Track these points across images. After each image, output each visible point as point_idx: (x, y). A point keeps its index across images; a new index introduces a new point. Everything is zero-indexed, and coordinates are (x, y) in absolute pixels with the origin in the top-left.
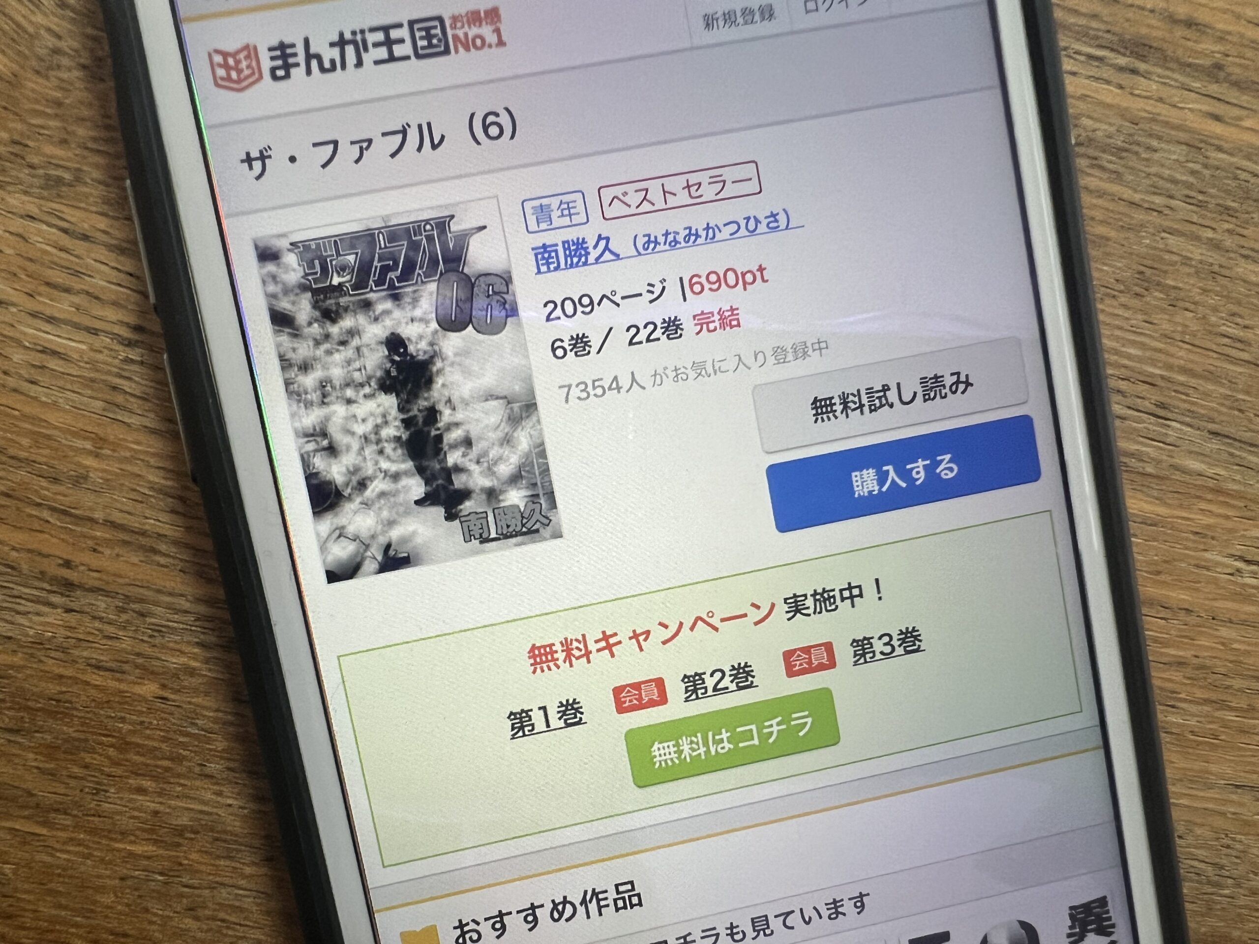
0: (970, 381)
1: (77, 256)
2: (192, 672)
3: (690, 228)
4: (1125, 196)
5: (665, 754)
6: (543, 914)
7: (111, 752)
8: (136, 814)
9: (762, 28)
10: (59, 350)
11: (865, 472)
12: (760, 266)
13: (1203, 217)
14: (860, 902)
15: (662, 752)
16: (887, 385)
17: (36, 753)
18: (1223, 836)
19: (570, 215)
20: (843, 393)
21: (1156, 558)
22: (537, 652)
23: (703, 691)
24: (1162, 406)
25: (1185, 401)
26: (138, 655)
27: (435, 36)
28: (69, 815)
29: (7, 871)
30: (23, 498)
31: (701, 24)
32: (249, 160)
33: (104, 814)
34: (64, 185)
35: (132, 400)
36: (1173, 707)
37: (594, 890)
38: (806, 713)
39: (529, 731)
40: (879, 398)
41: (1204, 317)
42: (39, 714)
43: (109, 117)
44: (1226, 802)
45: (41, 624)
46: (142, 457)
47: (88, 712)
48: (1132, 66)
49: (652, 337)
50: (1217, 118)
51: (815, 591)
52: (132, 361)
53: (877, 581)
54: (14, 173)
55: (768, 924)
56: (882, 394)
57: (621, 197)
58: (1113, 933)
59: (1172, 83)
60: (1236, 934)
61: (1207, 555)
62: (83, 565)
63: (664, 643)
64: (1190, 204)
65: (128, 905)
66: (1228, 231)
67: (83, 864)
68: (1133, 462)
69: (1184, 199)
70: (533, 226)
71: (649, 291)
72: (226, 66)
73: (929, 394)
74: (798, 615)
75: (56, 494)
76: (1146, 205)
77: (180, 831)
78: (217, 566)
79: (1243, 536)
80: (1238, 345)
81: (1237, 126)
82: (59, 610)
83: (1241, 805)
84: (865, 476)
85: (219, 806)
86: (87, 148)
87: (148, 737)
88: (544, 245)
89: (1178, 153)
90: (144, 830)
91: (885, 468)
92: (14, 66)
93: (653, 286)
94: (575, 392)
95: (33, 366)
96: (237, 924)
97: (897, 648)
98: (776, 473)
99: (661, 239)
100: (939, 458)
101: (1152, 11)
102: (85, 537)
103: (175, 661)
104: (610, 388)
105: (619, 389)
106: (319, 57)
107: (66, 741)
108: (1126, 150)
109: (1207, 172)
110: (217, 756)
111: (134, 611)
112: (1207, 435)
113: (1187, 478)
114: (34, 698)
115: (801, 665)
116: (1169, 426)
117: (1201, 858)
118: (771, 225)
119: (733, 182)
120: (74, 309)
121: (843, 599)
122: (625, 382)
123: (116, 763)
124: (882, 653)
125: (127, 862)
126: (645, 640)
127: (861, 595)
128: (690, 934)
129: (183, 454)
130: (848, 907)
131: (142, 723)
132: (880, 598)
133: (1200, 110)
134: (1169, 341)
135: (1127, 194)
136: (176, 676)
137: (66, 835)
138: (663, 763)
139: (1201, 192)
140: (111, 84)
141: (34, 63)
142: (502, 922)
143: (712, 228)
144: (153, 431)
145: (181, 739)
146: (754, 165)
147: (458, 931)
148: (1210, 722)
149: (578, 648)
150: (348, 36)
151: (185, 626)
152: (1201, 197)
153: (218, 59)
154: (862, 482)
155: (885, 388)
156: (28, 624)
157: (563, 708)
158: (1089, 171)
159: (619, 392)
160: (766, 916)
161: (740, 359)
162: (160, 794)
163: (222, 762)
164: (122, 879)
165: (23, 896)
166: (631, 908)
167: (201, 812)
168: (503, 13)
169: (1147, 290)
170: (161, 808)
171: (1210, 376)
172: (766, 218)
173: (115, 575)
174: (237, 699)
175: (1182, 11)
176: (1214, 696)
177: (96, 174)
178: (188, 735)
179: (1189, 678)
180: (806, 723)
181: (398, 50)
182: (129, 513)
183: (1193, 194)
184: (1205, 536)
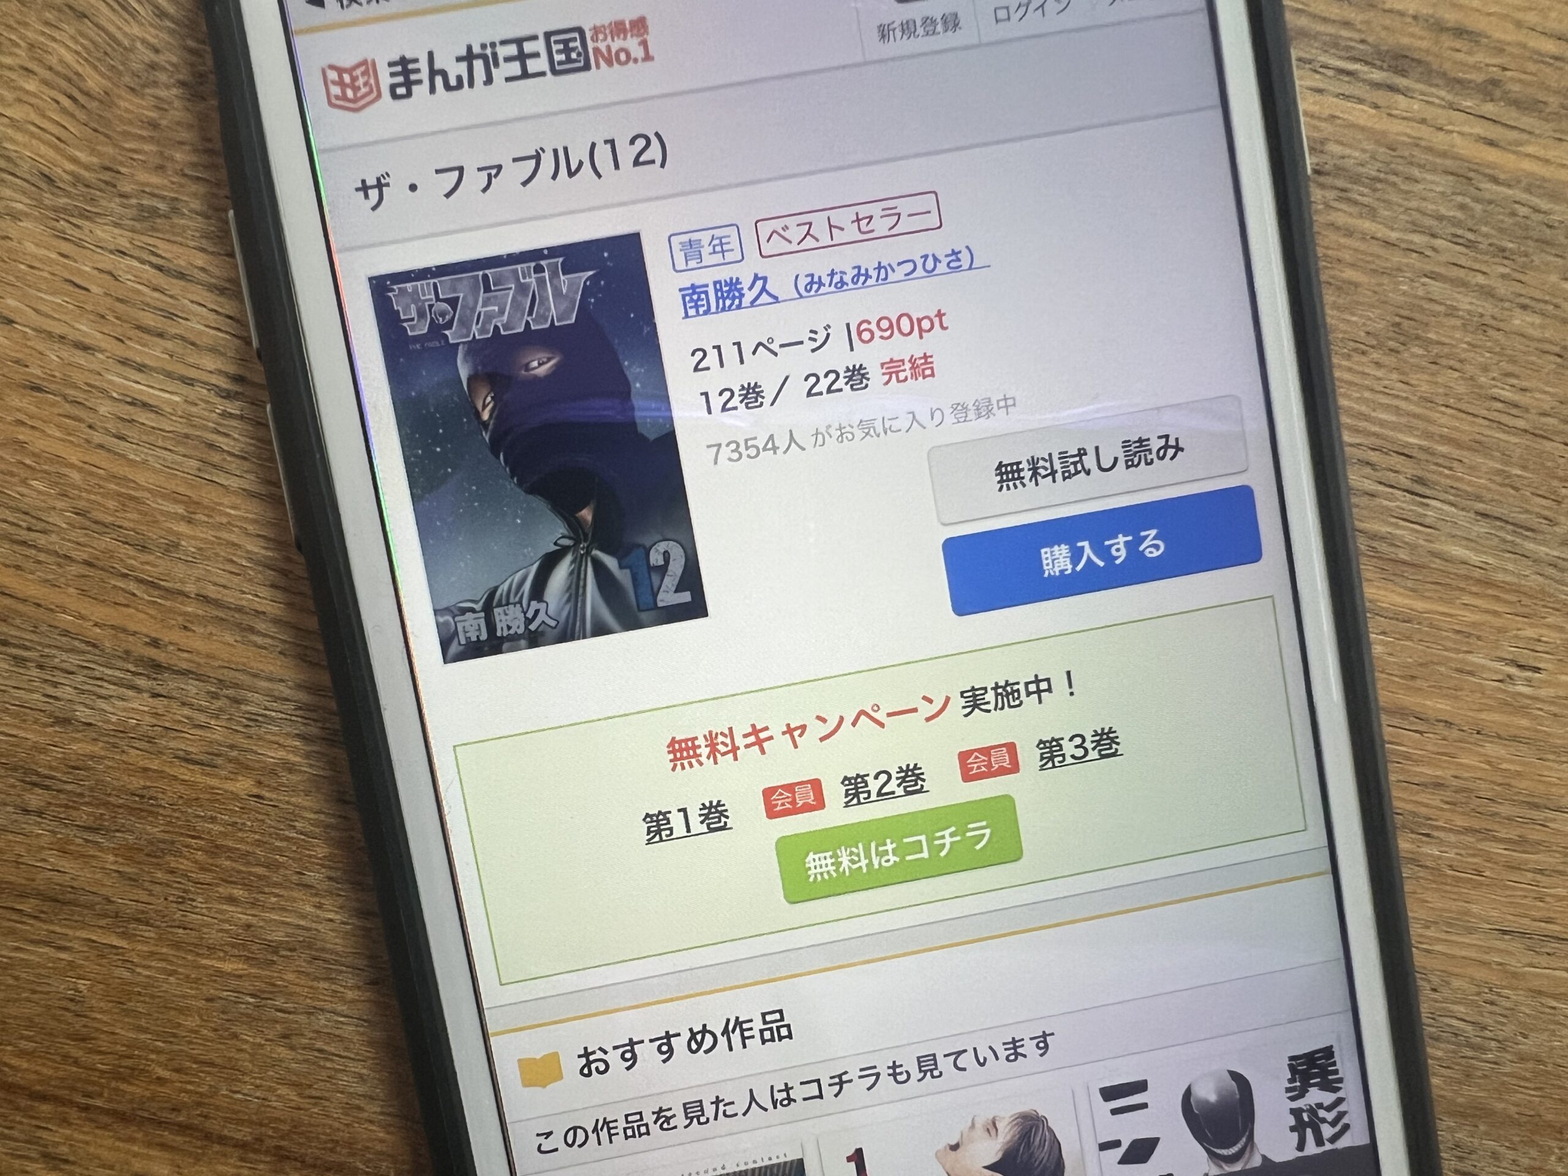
0: (1181, 445)
1: (171, 297)
2: (291, 768)
3: (859, 268)
4: (1379, 235)
5: (821, 867)
6: (679, 1044)
7: (200, 855)
8: (227, 926)
9: (944, 40)
10: (151, 402)
11: (1056, 548)
12: (939, 311)
13: (1476, 260)
14: (1043, 1042)
15: (818, 863)
16: (1084, 449)
17: (116, 855)
18: (1487, 990)
19: (723, 252)
20: (1033, 458)
21: (1410, 660)
22: (677, 746)
23: (866, 795)
24: (1420, 481)
25: (1447, 477)
26: (232, 747)
27: (574, 49)
28: (152, 926)
29: (82, 988)
30: (107, 568)
31: (876, 35)
32: (364, 188)
33: (191, 926)
34: (160, 216)
35: (229, 459)
36: (1428, 835)
37: (737, 1018)
38: (984, 823)
39: (667, 836)
40: (1075, 464)
41: (1472, 378)
42: (121, 811)
43: (210, 140)
44: (1489, 950)
45: (125, 710)
46: (239, 524)
47: (174, 810)
48: (1389, 82)
49: (814, 391)
50: (1491, 143)
51: (996, 683)
52: (232, 416)
53: (1068, 673)
54: (104, 203)
55: (936, 1064)
56: (1077, 459)
57: (782, 232)
58: (1339, 1089)
59: (1437, 101)
60: (1500, 1106)
61: (1471, 658)
62: (171, 643)
63: (822, 739)
64: (1456, 243)
65: (215, 1030)
66: (1503, 276)
67: (165, 981)
68: (1383, 547)
69: (1449, 238)
70: (680, 264)
71: (811, 339)
72: (341, 83)
73: (1132, 460)
74: (977, 710)
75: (142, 563)
76: (1403, 245)
77: (274, 948)
78: (321, 648)
79: (1516, 636)
80: (1514, 411)
81: (1514, 152)
82: (146, 695)
83: (1509, 953)
84: (1057, 553)
85: (318, 920)
86: (185, 175)
87: (242, 840)
88: (693, 285)
89: (1442, 183)
90: (233, 946)
91: (1080, 544)
92: (104, 81)
93: (815, 332)
94: (725, 452)
95: (120, 418)
96: (337, 1055)
97: (1090, 751)
98: (952, 548)
99: (826, 280)
100: (1143, 534)
101: (1415, 17)
102: (175, 612)
103: (273, 755)
104: (765, 449)
105: (775, 449)
106: (444, 74)
107: (151, 843)
108: (1380, 181)
109: (1478, 208)
110: (318, 864)
111: (227, 697)
112: (1473, 515)
113: (1450, 568)
114: (114, 793)
115: (979, 768)
116: (1427, 505)
117: (1459, 1015)
118: (952, 265)
119: (910, 215)
120: (167, 356)
121: (1029, 694)
122: (782, 442)
123: (203, 869)
124: (1073, 757)
125: (215, 981)
126: (800, 735)
127: (1049, 690)
128: (846, 1073)
129: (288, 521)
130: (1029, 1047)
131: (234, 824)
132: (1072, 694)
133: (1471, 134)
134: (1430, 404)
135: (1382, 232)
136: (273, 773)
137: (145, 949)
138: (819, 877)
139: (1470, 230)
140: (214, 103)
141: (127, 79)
142: (632, 1051)
143: (885, 268)
144: (252, 495)
145: (278, 844)
146: (933, 195)
147: (583, 1061)
148: (1474, 856)
149: (723, 743)
150: (476, 50)
151: (284, 716)
152: (1470, 236)
153: (333, 75)
154: (1053, 561)
155: (1082, 453)
156: (111, 710)
157: (706, 811)
158: (1336, 204)
159: (775, 453)
160: (934, 1055)
161: (914, 417)
162: (254, 904)
163: (323, 870)
164: (208, 1000)
165: (99, 1016)
166: (780, 1040)
167: (298, 927)
168: (649, 23)
169: (1403, 344)
170: (254, 921)
171: (1479, 446)
172: (947, 256)
173: (208, 656)
174: (341, 800)
175: (1451, 17)
176: (1476, 824)
177: (196, 205)
178: (287, 839)
179: (1447, 803)
180: (984, 835)
181: (533, 66)
182: (224, 587)
183: (1460, 232)
184: (1469, 635)
